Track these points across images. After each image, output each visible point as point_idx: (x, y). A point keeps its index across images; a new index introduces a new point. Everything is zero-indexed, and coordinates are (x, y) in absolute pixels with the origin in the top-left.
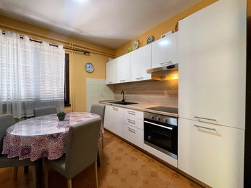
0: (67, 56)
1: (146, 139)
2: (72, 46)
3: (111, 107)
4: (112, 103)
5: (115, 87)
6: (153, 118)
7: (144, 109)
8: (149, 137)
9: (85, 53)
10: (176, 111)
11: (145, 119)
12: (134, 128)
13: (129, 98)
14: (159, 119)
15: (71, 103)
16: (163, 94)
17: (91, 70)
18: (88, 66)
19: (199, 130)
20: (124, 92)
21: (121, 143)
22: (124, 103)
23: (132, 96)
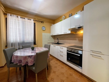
0: (35, 24)
1: (68, 59)
2: (37, 20)
3: (53, 45)
4: (53, 43)
5: (54, 37)
6: (71, 50)
7: (67, 46)
8: (69, 58)
9: (42, 22)
10: (82, 47)
11: (67, 51)
12: (62, 55)
13: (60, 41)
14: (74, 51)
15: (36, 43)
17: (44, 29)
18: (43, 28)
19: (93, 56)
20: (58, 39)
21: (57, 60)
22: (58, 43)
23: (62, 40)
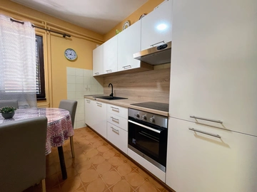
1: (130, 143)
2: (46, 26)
3: (95, 102)
4: (96, 97)
5: (104, 79)
7: (129, 105)
8: (134, 140)
9: (65, 36)
10: (166, 108)
11: (130, 118)
12: (117, 129)
15: (47, 97)
16: (155, 86)
17: (73, 57)
18: (69, 52)
19: (196, 136)
20: (111, 84)
21: (104, 145)
22: (112, 97)
